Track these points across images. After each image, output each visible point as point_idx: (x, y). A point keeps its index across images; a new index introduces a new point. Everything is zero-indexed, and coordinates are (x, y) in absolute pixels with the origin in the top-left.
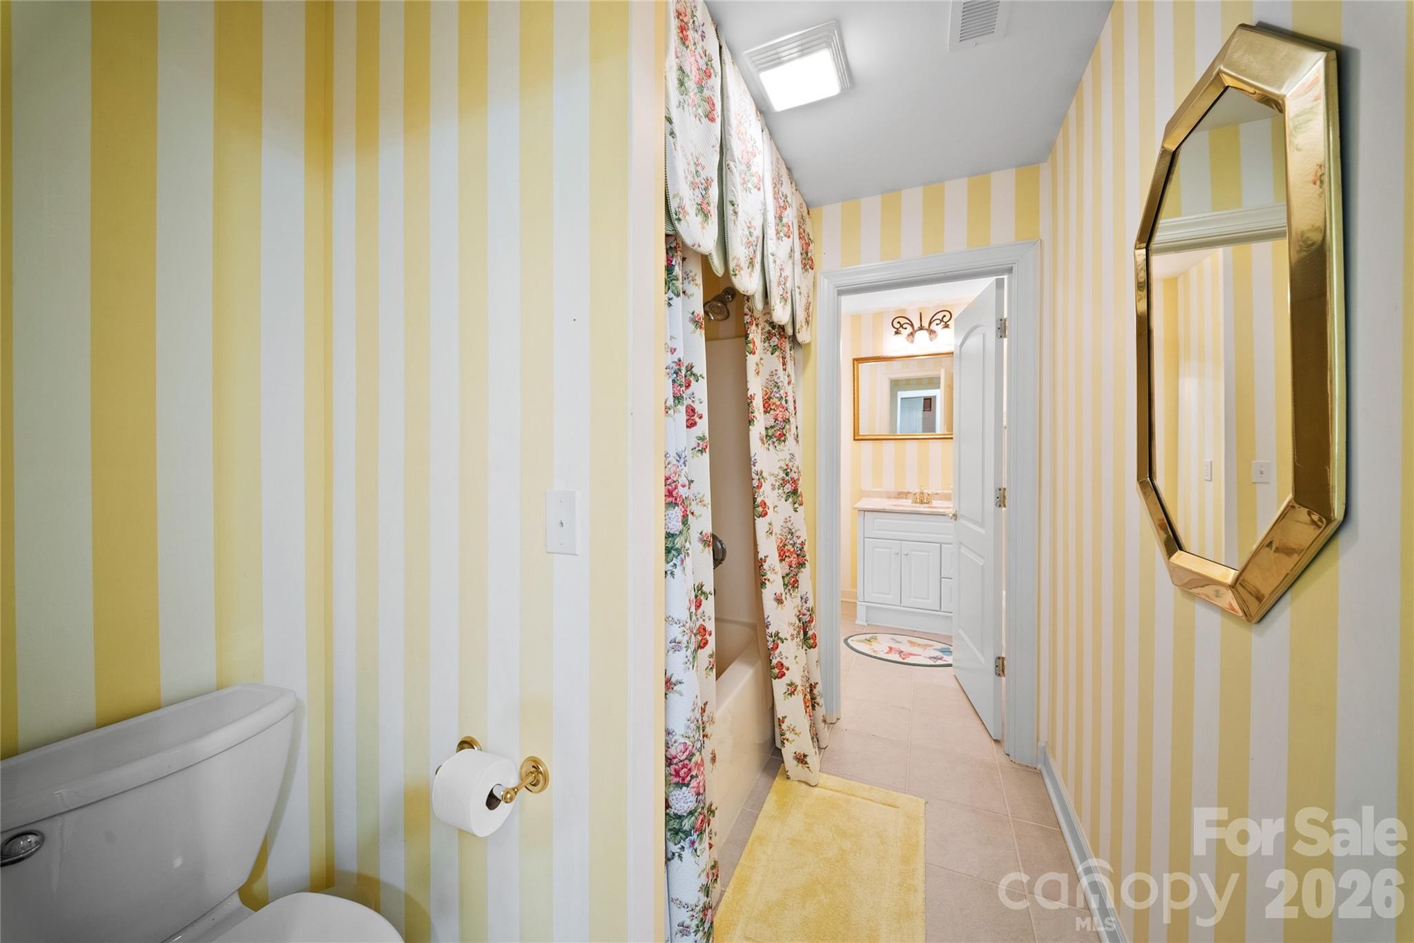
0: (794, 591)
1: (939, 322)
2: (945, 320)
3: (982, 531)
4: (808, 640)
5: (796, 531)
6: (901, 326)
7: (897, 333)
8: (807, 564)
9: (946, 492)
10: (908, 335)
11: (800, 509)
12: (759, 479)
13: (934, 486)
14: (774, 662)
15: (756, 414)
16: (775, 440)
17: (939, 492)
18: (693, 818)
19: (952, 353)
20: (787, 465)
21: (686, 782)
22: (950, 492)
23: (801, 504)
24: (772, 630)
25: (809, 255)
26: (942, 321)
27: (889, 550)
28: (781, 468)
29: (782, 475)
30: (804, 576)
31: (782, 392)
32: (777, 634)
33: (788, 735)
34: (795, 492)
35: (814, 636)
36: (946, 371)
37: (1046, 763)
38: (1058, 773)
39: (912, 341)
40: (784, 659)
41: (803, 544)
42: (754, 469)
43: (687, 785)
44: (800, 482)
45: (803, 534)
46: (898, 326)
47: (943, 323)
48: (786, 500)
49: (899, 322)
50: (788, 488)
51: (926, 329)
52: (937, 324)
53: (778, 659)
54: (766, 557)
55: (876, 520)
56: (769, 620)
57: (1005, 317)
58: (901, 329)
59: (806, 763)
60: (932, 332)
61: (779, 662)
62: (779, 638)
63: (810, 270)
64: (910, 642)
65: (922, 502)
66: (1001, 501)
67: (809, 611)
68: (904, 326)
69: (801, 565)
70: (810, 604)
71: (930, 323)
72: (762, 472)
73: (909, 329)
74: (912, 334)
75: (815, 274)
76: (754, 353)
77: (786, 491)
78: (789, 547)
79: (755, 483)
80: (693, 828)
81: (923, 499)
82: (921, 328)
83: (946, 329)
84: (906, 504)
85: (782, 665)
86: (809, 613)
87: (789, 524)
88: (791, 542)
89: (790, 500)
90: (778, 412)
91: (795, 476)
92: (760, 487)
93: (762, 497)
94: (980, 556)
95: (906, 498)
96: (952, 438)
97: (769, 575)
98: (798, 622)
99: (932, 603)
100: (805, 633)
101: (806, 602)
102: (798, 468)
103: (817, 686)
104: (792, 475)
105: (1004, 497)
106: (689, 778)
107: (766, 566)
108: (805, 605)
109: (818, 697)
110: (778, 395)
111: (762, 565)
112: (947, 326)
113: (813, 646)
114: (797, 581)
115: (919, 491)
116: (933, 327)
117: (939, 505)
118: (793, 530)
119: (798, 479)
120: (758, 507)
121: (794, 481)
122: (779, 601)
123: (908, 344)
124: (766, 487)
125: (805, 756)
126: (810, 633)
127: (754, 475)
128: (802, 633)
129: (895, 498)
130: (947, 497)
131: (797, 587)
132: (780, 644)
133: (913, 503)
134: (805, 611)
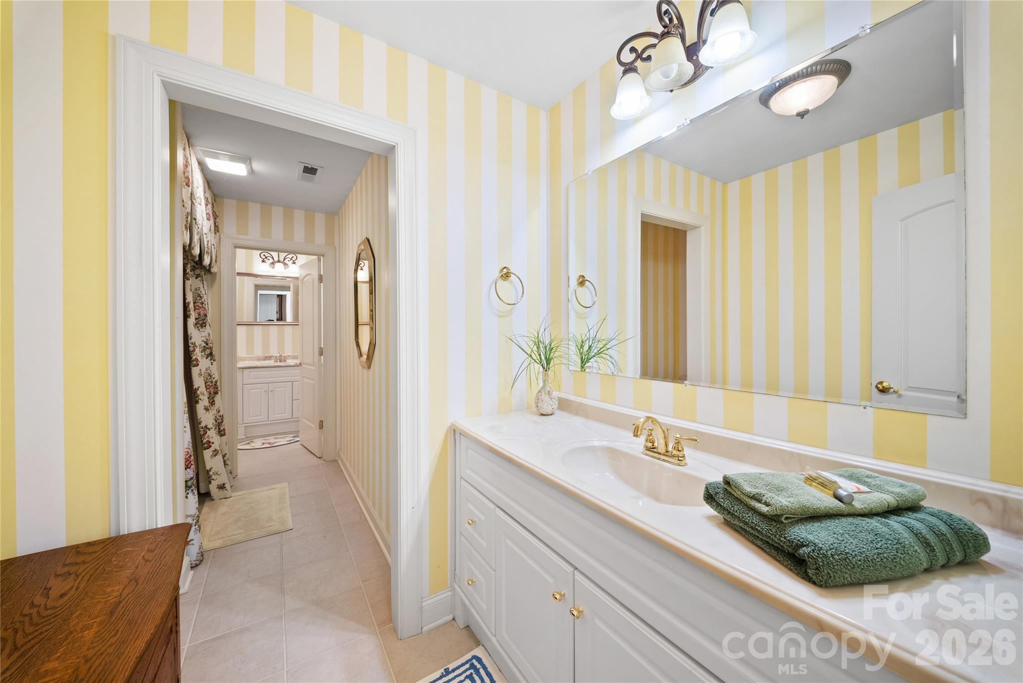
0: (212, 406)
1: (290, 259)
2: (294, 259)
3: (313, 368)
4: (221, 433)
5: (213, 374)
6: (266, 258)
7: (263, 261)
8: (219, 393)
9: (295, 354)
10: (271, 263)
11: (214, 363)
12: (194, 347)
13: (288, 352)
14: (205, 441)
15: (191, 312)
16: (199, 326)
17: (290, 355)
18: (192, 481)
19: (298, 278)
20: (207, 339)
21: (189, 466)
22: (297, 354)
23: (214, 361)
24: (203, 425)
25: (217, 224)
26: (291, 259)
27: (260, 390)
28: (203, 341)
29: (204, 344)
30: (218, 398)
31: (203, 300)
32: (206, 427)
33: (213, 477)
34: (211, 354)
35: (224, 429)
36: (293, 285)
37: (339, 456)
38: (344, 458)
39: (273, 268)
40: (211, 439)
41: (216, 382)
42: (190, 341)
43: (189, 468)
44: (214, 349)
45: (216, 377)
46: (264, 257)
47: (292, 261)
48: (207, 358)
49: (264, 255)
50: (208, 351)
51: (282, 262)
52: (289, 261)
53: (207, 439)
54: (199, 387)
55: (251, 373)
56: (201, 420)
57: (322, 274)
58: (266, 259)
59: (225, 487)
60: (285, 264)
61: (207, 441)
62: (207, 428)
63: (217, 233)
64: (274, 438)
65: (280, 361)
66: (321, 353)
67: (220, 417)
68: (268, 258)
69: (216, 393)
70: (221, 413)
71: (284, 259)
72: (195, 343)
73: (271, 260)
74: (273, 263)
75: (220, 234)
76: (189, 280)
77: (206, 353)
78: (209, 383)
79: (191, 349)
80: (193, 484)
81: (281, 359)
82: (279, 261)
83: (294, 265)
84: (271, 363)
85: (209, 442)
86: (220, 418)
87: (209, 371)
88: (210, 380)
89: (209, 358)
90: (200, 311)
91: (211, 345)
92: (194, 351)
93: (196, 356)
94: (311, 379)
95: (270, 360)
96: (298, 325)
97: (201, 397)
98: (215, 422)
99: (287, 415)
100: (219, 429)
101: (219, 413)
102: (212, 341)
103: (226, 455)
104: (210, 345)
105: (322, 351)
106: (190, 465)
107: (198, 392)
108: (218, 414)
109: (227, 461)
110: (200, 301)
111: (196, 392)
112: (294, 263)
113: (224, 435)
114: (214, 401)
115: (279, 355)
116: (286, 261)
117: (290, 362)
118: (211, 374)
119: (212, 347)
120: (194, 361)
121: (211, 348)
122: (207, 409)
123: (271, 269)
124: (198, 350)
125: (224, 484)
126: (222, 428)
127: (190, 345)
128: (217, 428)
129: (263, 360)
130: (295, 357)
131: (214, 404)
132: (208, 432)
133: (275, 362)
134: (218, 417)
